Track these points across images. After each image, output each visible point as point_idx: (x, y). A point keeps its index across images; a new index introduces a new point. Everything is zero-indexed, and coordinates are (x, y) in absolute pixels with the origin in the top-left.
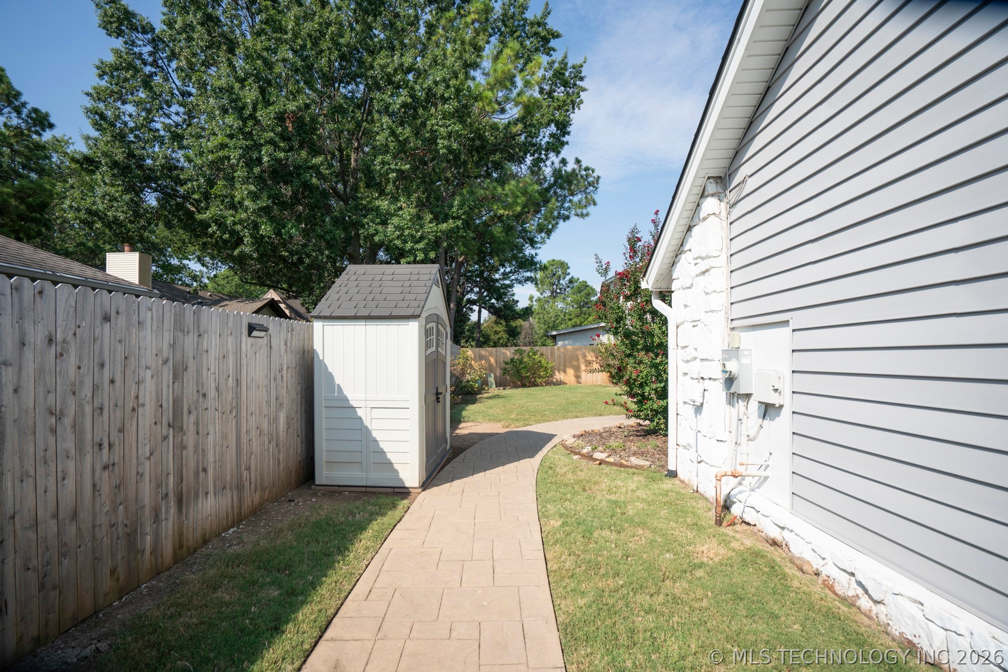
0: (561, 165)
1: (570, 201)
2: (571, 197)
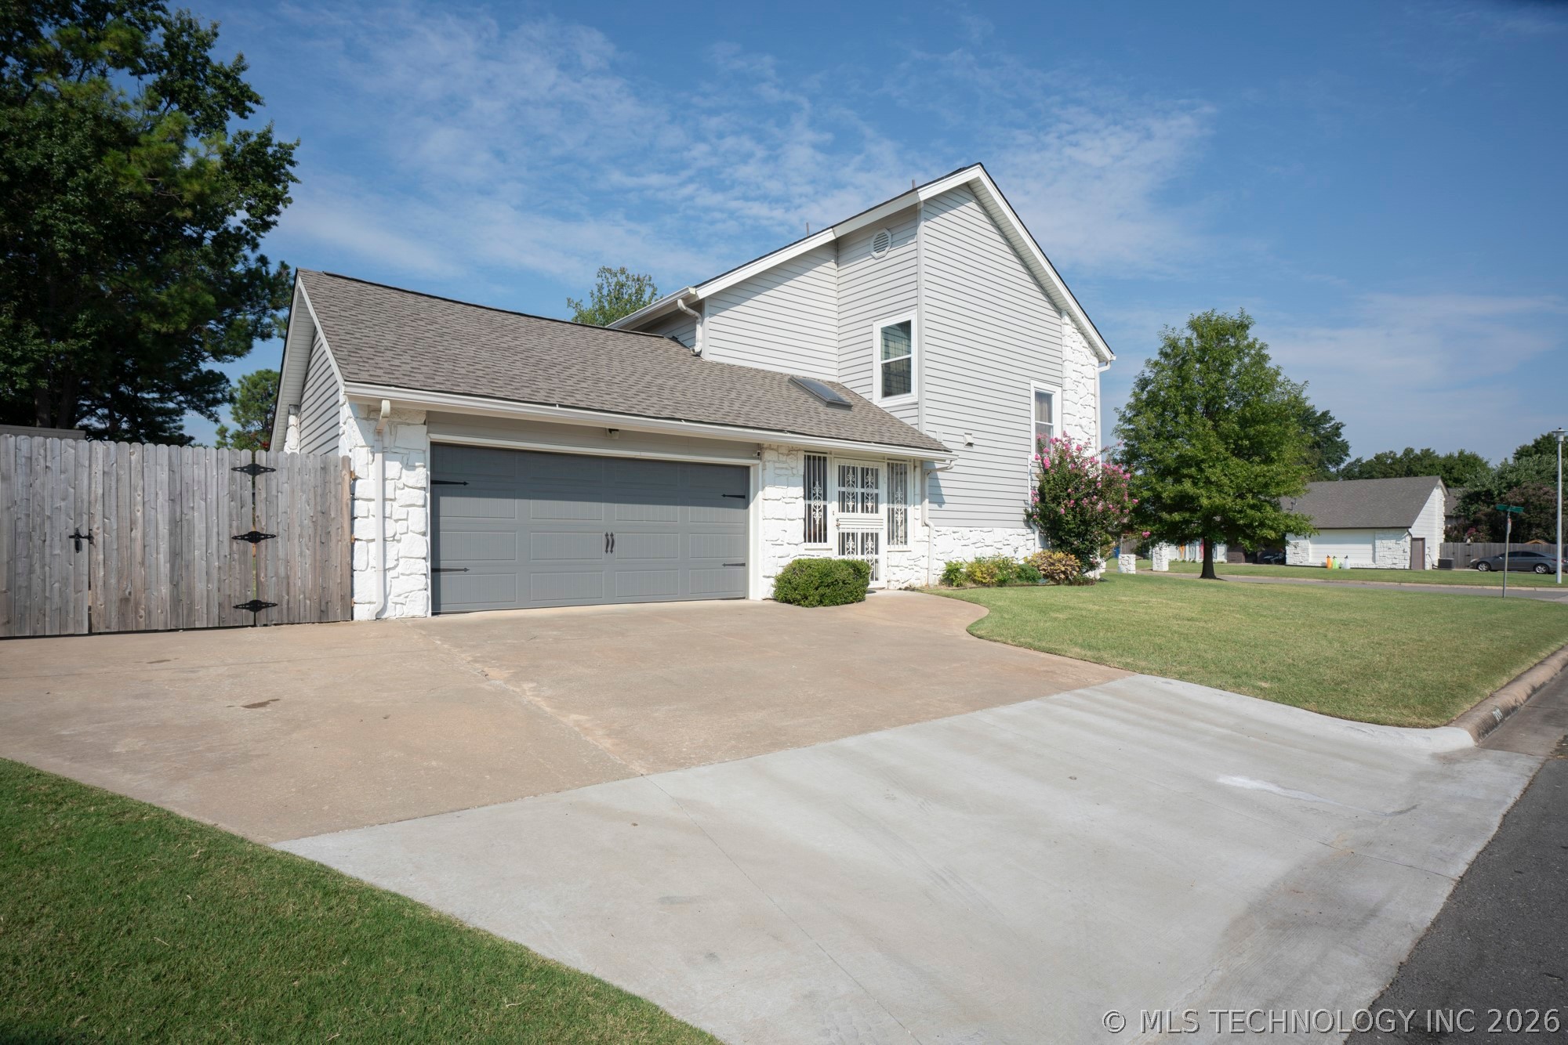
0: (259, 264)
1: (272, 316)
2: (274, 311)
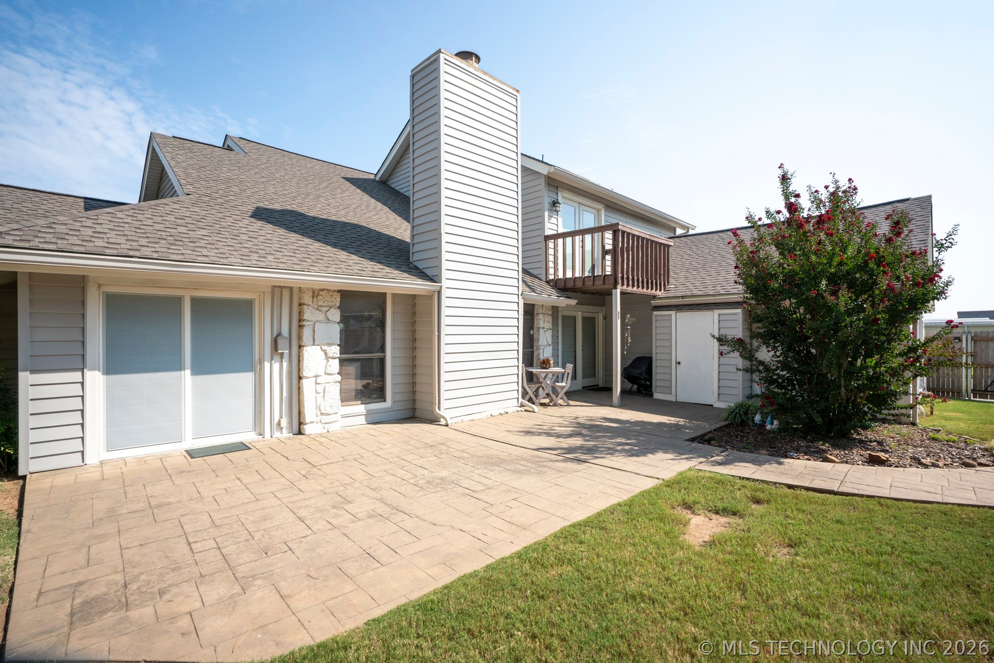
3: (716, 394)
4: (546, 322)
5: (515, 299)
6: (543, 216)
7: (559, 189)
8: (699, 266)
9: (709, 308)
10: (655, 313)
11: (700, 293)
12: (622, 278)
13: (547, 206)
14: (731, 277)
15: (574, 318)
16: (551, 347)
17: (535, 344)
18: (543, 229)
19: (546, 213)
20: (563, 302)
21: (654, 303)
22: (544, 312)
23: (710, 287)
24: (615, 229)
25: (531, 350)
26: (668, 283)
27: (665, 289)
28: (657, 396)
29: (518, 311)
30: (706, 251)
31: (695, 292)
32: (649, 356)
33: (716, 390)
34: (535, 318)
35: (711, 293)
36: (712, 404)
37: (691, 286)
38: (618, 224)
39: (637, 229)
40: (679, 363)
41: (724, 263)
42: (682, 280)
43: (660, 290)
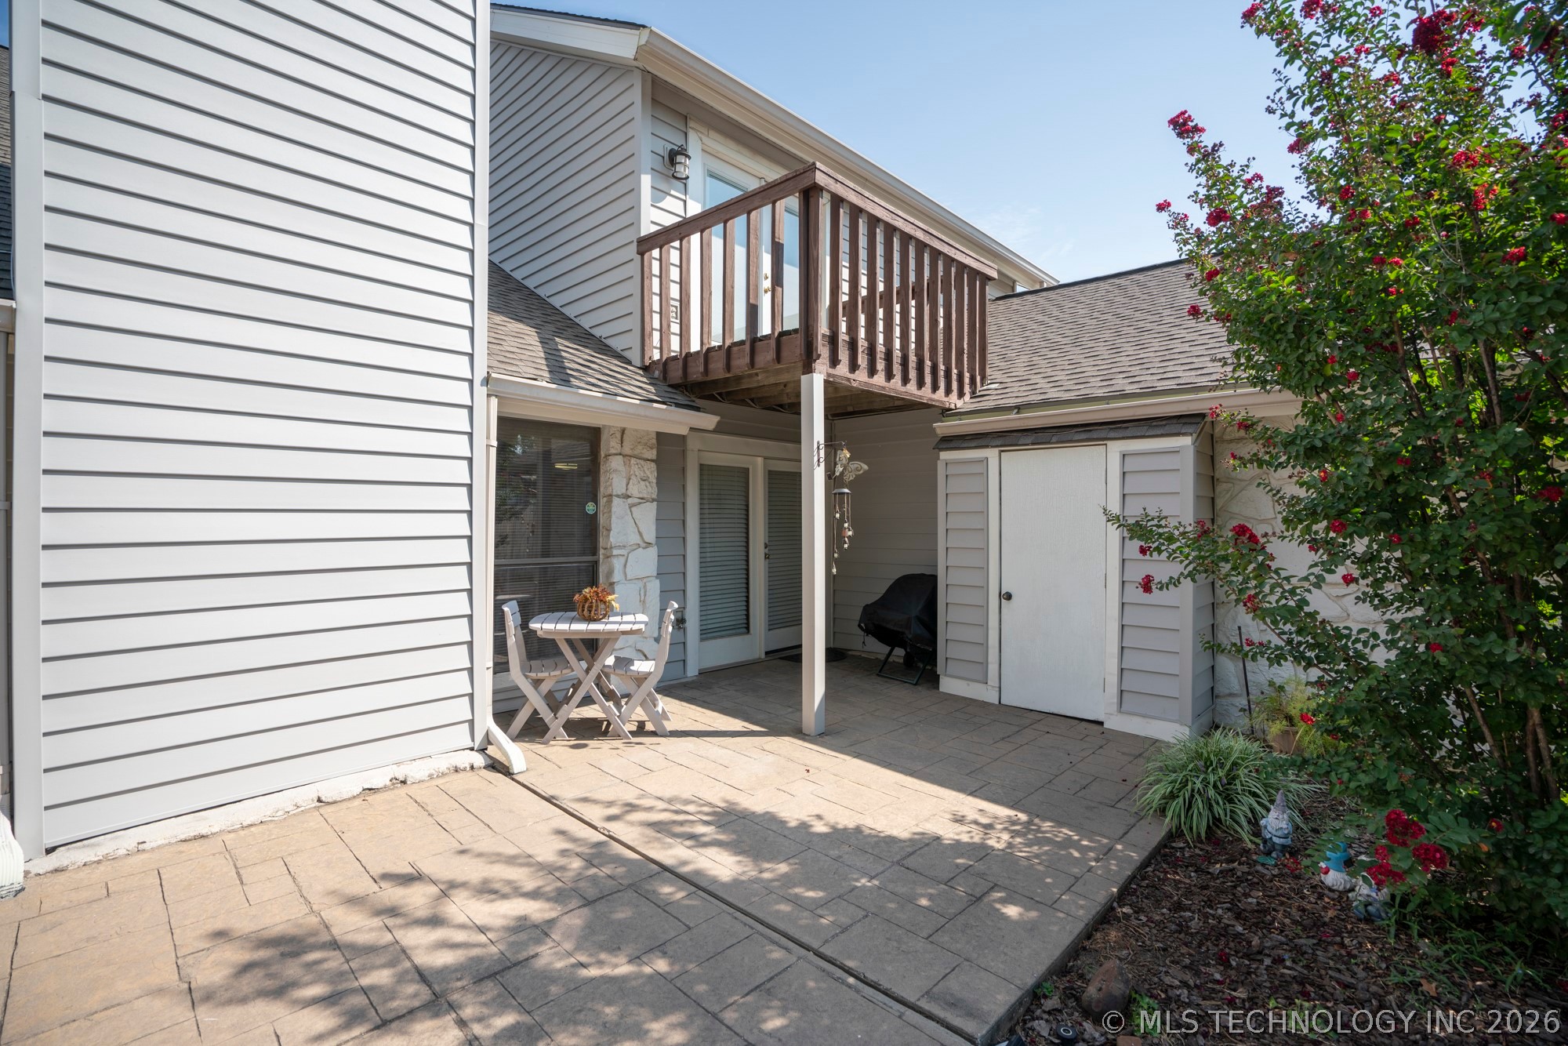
3: (1113, 690)
4: (634, 480)
5: (459, 393)
6: (635, 191)
7: (691, 124)
8: (1065, 341)
9: (1095, 435)
10: (945, 455)
11: (1066, 396)
12: (833, 340)
13: (646, 159)
14: (1152, 354)
15: (745, 473)
16: (653, 552)
17: (602, 542)
18: (635, 224)
19: (646, 181)
20: (679, 420)
21: (943, 427)
22: (627, 450)
23: (1095, 382)
24: (805, 183)
25: (590, 558)
26: (983, 378)
27: (973, 392)
28: (949, 685)
29: (470, 435)
30: (1082, 312)
31: (1053, 394)
32: (928, 572)
33: (1113, 679)
34: (602, 469)
35: (1100, 393)
36: (1100, 720)
37: (1043, 384)
38: (813, 168)
39: (883, 203)
40: (1009, 597)
41: (1126, 330)
42: (1020, 372)
43: (961, 395)
